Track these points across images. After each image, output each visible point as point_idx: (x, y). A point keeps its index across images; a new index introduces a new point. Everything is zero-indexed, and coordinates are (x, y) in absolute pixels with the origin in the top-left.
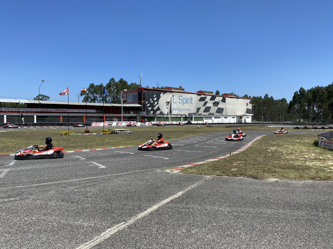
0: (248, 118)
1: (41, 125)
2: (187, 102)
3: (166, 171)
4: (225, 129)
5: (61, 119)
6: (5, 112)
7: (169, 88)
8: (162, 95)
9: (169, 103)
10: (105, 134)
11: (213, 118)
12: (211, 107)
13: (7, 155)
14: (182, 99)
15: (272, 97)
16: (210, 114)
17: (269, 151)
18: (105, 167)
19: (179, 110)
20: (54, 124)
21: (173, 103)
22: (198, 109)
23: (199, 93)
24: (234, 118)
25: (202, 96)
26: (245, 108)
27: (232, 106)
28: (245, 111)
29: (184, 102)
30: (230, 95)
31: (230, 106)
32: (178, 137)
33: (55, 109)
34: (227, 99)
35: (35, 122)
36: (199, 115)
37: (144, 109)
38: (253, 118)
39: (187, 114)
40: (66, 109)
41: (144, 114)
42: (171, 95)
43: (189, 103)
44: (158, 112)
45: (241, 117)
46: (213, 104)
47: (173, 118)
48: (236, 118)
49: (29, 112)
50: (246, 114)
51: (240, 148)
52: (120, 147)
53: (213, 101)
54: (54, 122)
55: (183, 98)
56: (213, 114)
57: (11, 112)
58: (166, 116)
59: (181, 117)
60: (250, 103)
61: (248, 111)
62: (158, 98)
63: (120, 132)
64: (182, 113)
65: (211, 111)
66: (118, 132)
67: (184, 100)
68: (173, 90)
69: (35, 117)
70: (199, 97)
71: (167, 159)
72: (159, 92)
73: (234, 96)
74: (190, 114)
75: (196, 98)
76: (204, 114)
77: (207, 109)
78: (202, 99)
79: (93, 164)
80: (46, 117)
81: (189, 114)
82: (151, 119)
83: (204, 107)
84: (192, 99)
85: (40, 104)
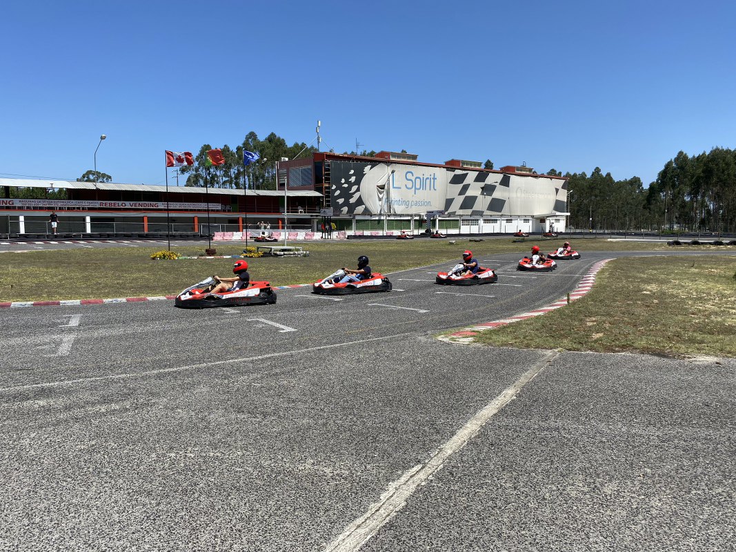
0: (558, 220)
1: (101, 237)
2: (423, 186)
3: (440, 338)
4: (512, 246)
5: (146, 224)
6: (20, 208)
7: (382, 154)
8: (367, 169)
9: (383, 189)
10: (250, 257)
11: (481, 222)
12: (475, 198)
13: (54, 303)
14: (413, 179)
15: (608, 175)
16: (474, 213)
17: (645, 292)
18: (293, 330)
19: (406, 203)
20: (130, 237)
21: (394, 188)
22: (449, 202)
23: (451, 165)
24: (527, 221)
25: (458, 172)
26: (552, 198)
27: (523, 195)
28: (552, 205)
29: (418, 186)
30: (518, 169)
31: (519, 195)
32: (420, 264)
33: (132, 203)
34: (514, 179)
35: (89, 231)
36: (450, 215)
37: (328, 201)
38: (570, 222)
39: (423, 213)
40: (155, 203)
41: (329, 212)
42: (388, 169)
43: (428, 187)
44: (360, 209)
45: (542, 220)
46: (481, 190)
47: (393, 224)
48: (531, 222)
49: (74, 208)
50: (554, 212)
51: (575, 287)
52: (301, 285)
53: (482, 184)
54: (131, 230)
55: (415, 176)
56: (481, 213)
57: (35, 209)
58: (377, 218)
59: (409, 221)
60: (563, 187)
61: (558, 206)
62: (360, 176)
63: (282, 253)
64: (413, 211)
65: (477, 207)
66: (278, 253)
67: (418, 180)
68: (392, 159)
69: (88, 219)
70: (451, 174)
71: (425, 311)
72: (360, 162)
73: (527, 171)
74: (430, 212)
75: (444, 176)
76: (461, 212)
77: (468, 203)
78: (457, 180)
79: (263, 323)
80: (112, 219)
81: (428, 212)
82: (343, 225)
83: (462, 197)
84: (434, 179)
85: (98, 190)
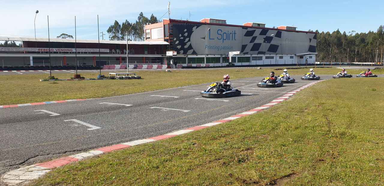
0: (311, 57)
2: (228, 38)
7: (205, 20)
8: (194, 28)
9: (204, 39)
11: (264, 58)
12: (261, 44)
14: (222, 34)
16: (260, 53)
19: (218, 48)
21: (210, 39)
22: (244, 47)
25: (249, 29)
26: (307, 44)
27: (290, 43)
28: (307, 48)
29: (225, 38)
31: (287, 42)
33: (57, 49)
34: (284, 33)
35: (32, 64)
36: (245, 54)
37: (171, 47)
40: (70, 49)
42: (207, 28)
43: (231, 38)
44: (191, 51)
45: (301, 57)
46: (264, 40)
47: (209, 60)
48: (294, 58)
53: (265, 36)
56: (264, 53)
58: (200, 57)
59: (220, 57)
60: (313, 38)
61: (311, 49)
62: (190, 32)
65: (261, 50)
67: (225, 35)
68: (210, 22)
69: (32, 58)
70: (245, 31)
72: (190, 25)
75: (241, 32)
77: (256, 47)
78: (249, 34)
83: (252, 44)
84: (235, 33)
